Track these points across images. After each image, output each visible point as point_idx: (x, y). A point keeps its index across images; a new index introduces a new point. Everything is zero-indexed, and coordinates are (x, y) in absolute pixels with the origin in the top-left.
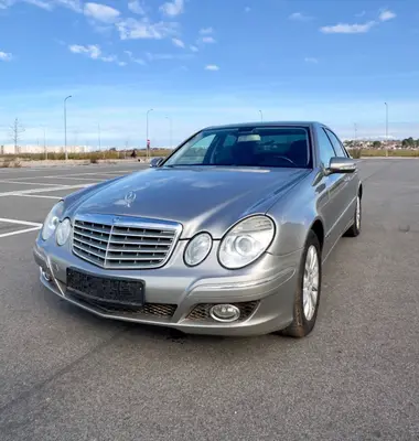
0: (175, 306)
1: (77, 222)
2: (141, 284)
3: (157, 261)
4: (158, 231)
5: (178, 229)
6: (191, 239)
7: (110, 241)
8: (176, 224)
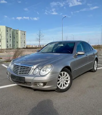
0: (31, 83)
1: (14, 65)
2: (24, 78)
3: (28, 73)
4: (29, 67)
5: (33, 67)
6: (35, 69)
7: (19, 69)
8: (32, 66)
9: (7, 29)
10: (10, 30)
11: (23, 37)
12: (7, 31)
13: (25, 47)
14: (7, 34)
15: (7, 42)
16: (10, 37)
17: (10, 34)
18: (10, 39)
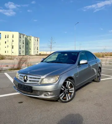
9: (20, 35)
10: (23, 36)
11: (36, 43)
12: (20, 38)
13: (38, 54)
14: (20, 40)
15: (20, 48)
16: (23, 43)
17: (23, 41)
18: (23, 46)
